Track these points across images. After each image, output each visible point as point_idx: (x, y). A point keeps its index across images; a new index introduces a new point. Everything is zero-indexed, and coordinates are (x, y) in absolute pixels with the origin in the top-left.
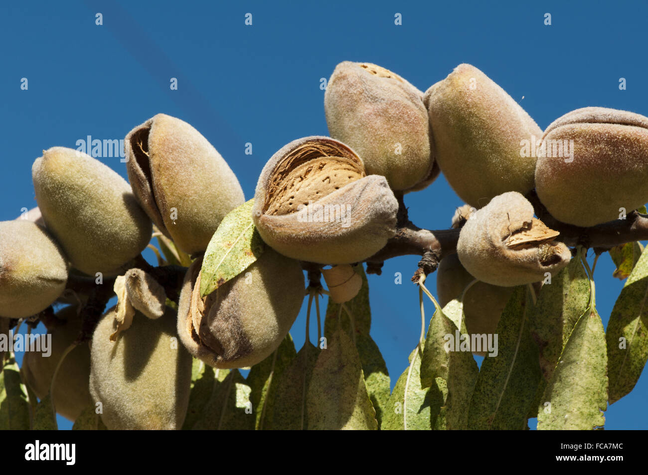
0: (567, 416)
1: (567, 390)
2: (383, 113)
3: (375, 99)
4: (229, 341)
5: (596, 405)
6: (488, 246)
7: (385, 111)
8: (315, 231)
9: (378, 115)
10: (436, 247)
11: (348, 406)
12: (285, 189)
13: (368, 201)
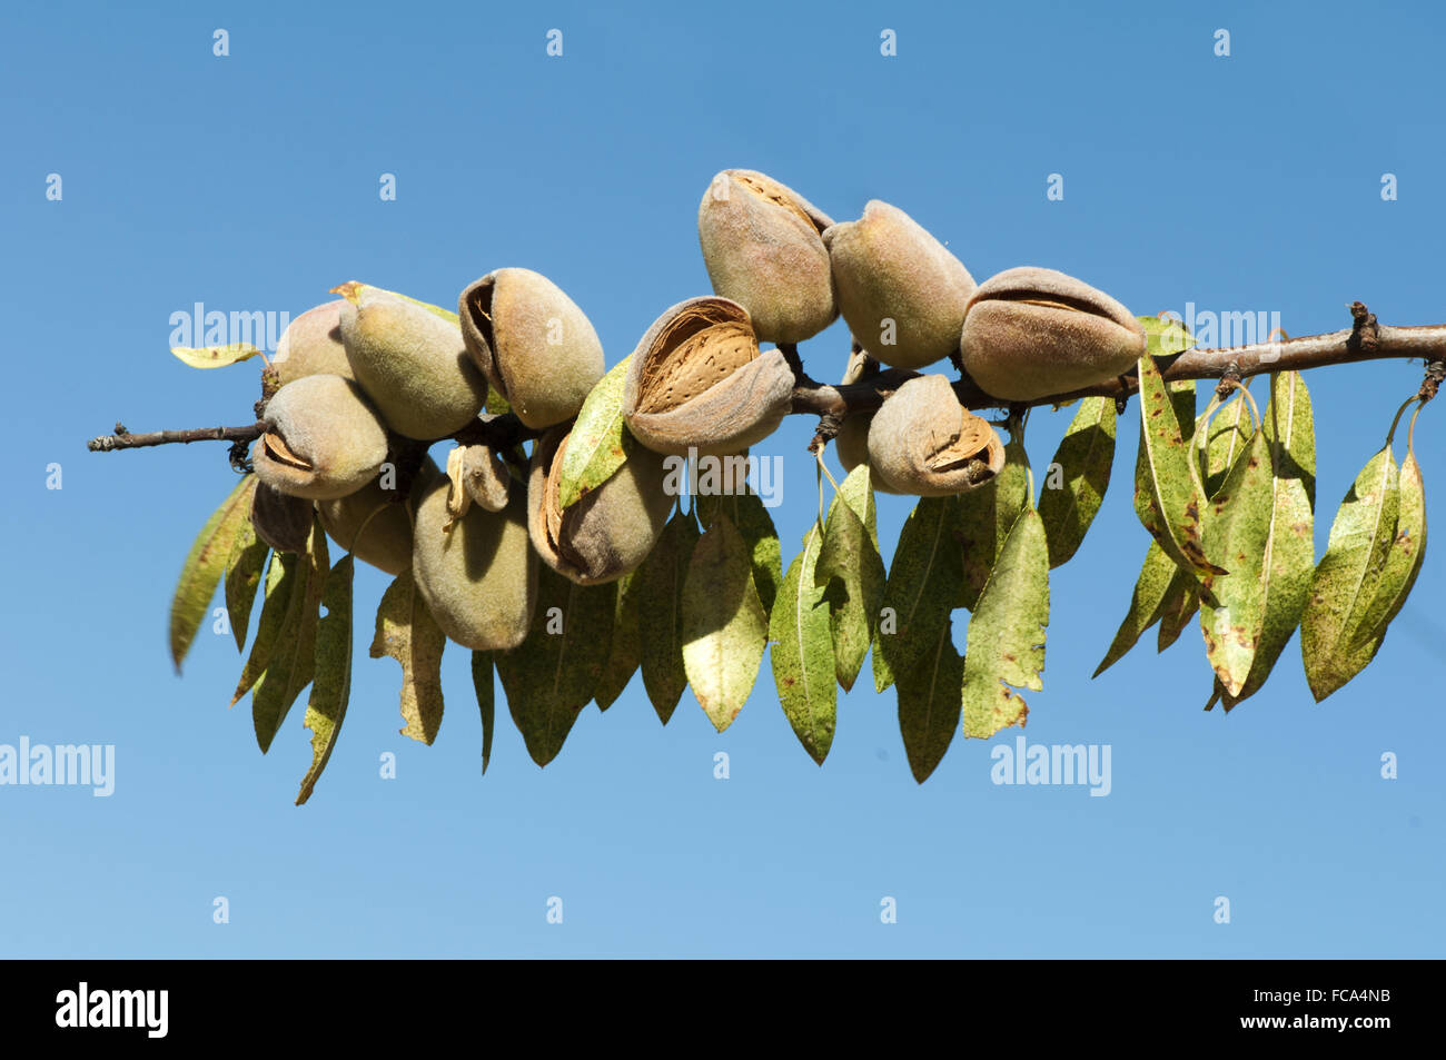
0: (1001, 634)
1: (1001, 603)
2: (775, 259)
3: (764, 240)
4: (596, 559)
5: (1036, 619)
6: (908, 469)
7: (778, 256)
8: (699, 436)
9: (767, 259)
10: (838, 410)
11: (732, 606)
12: (662, 378)
13: (762, 392)
